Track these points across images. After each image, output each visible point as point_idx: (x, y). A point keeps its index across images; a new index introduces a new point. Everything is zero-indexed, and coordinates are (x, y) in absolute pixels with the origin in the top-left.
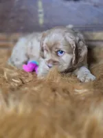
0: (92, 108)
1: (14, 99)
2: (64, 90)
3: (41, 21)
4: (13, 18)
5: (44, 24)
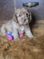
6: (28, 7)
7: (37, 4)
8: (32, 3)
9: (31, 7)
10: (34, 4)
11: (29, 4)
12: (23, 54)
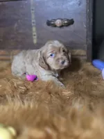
0: (73, 103)
1: (27, 100)
2: (56, 93)
3: (35, 41)
4: (13, 38)
5: (37, 43)
6: (56, 26)
7: (71, 22)
8: (62, 20)
9: (62, 26)
10: (66, 22)
11: (58, 22)
12: (49, 98)
